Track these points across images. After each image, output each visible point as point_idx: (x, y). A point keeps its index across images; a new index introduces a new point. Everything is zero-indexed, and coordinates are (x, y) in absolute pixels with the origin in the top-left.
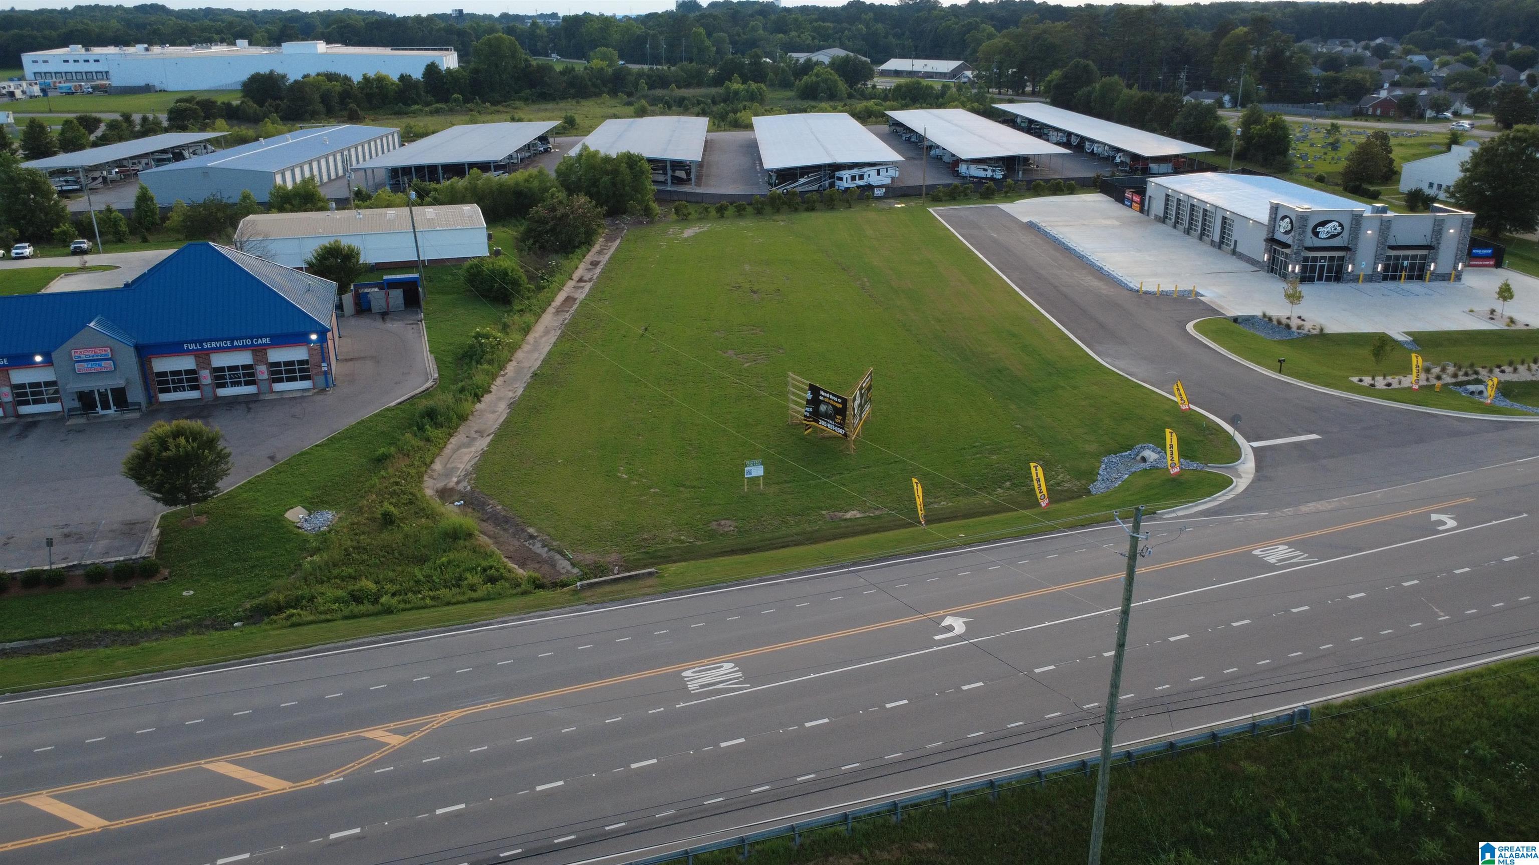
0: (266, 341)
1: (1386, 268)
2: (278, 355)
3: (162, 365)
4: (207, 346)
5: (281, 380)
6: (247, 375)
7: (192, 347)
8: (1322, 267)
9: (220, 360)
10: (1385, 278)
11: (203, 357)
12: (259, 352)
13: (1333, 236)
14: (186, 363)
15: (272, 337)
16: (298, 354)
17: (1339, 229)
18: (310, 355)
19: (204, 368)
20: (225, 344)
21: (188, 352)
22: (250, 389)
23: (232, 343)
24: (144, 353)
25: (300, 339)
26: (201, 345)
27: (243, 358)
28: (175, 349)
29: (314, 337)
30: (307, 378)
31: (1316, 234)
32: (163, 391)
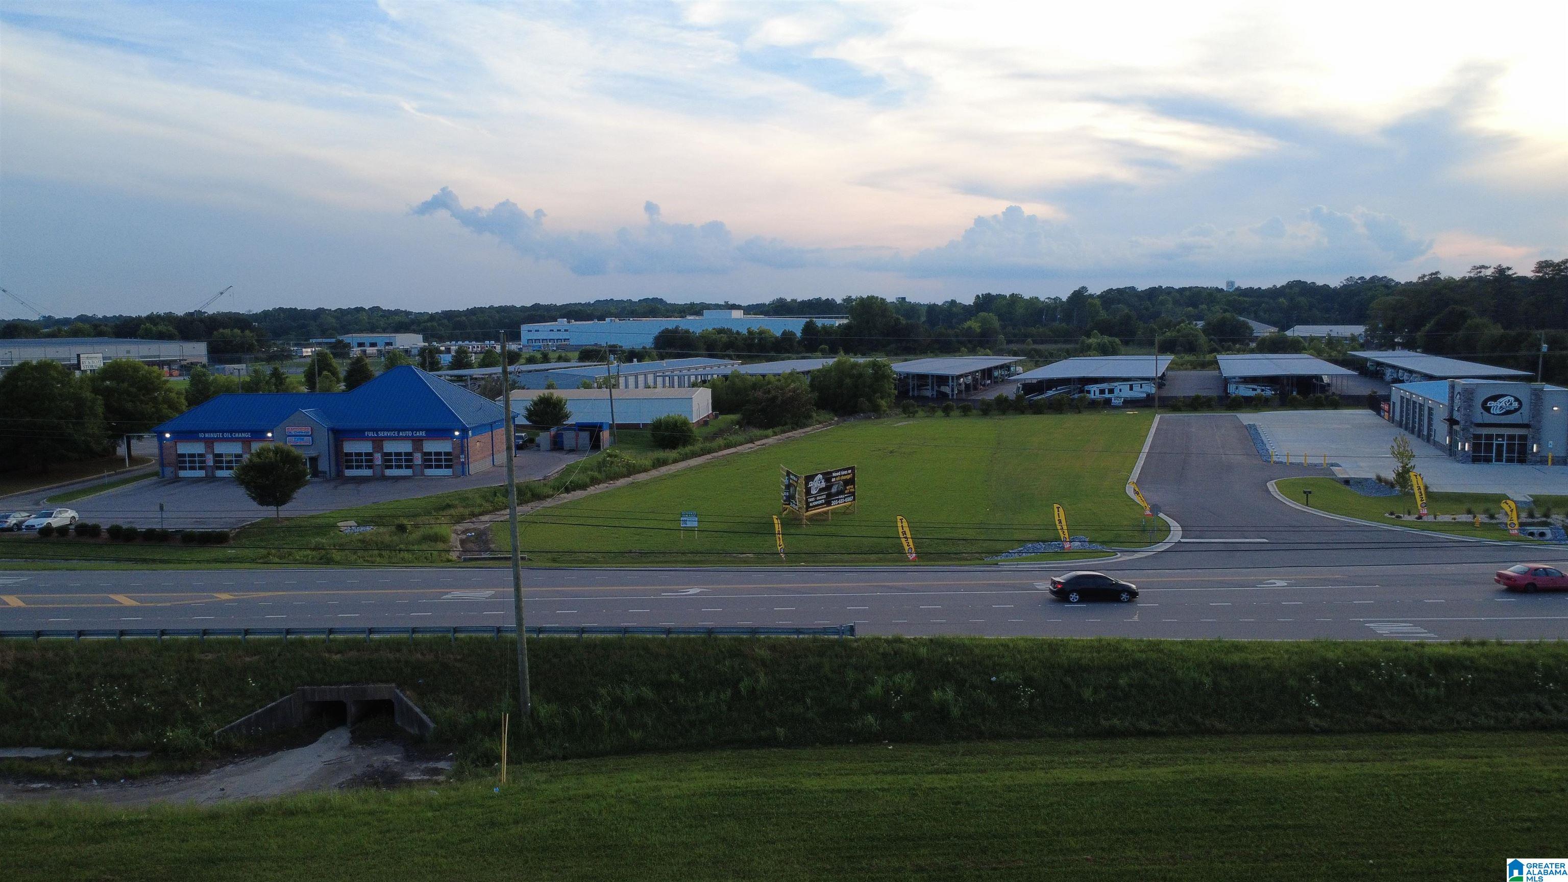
0: (423, 434)
2: (431, 446)
3: (350, 447)
4: (381, 434)
5: (430, 467)
6: (407, 460)
7: (371, 434)
8: (1500, 446)
9: (390, 447)
11: (378, 443)
12: (417, 442)
13: (1509, 412)
14: (365, 447)
15: (427, 431)
16: (444, 446)
17: (1516, 405)
18: (453, 449)
19: (378, 452)
20: (394, 434)
21: (368, 439)
22: (408, 472)
23: (398, 434)
24: (339, 435)
25: (443, 433)
26: (377, 434)
27: (405, 447)
28: (357, 434)
29: (457, 433)
30: (449, 466)
31: (1487, 409)
32: (348, 467)
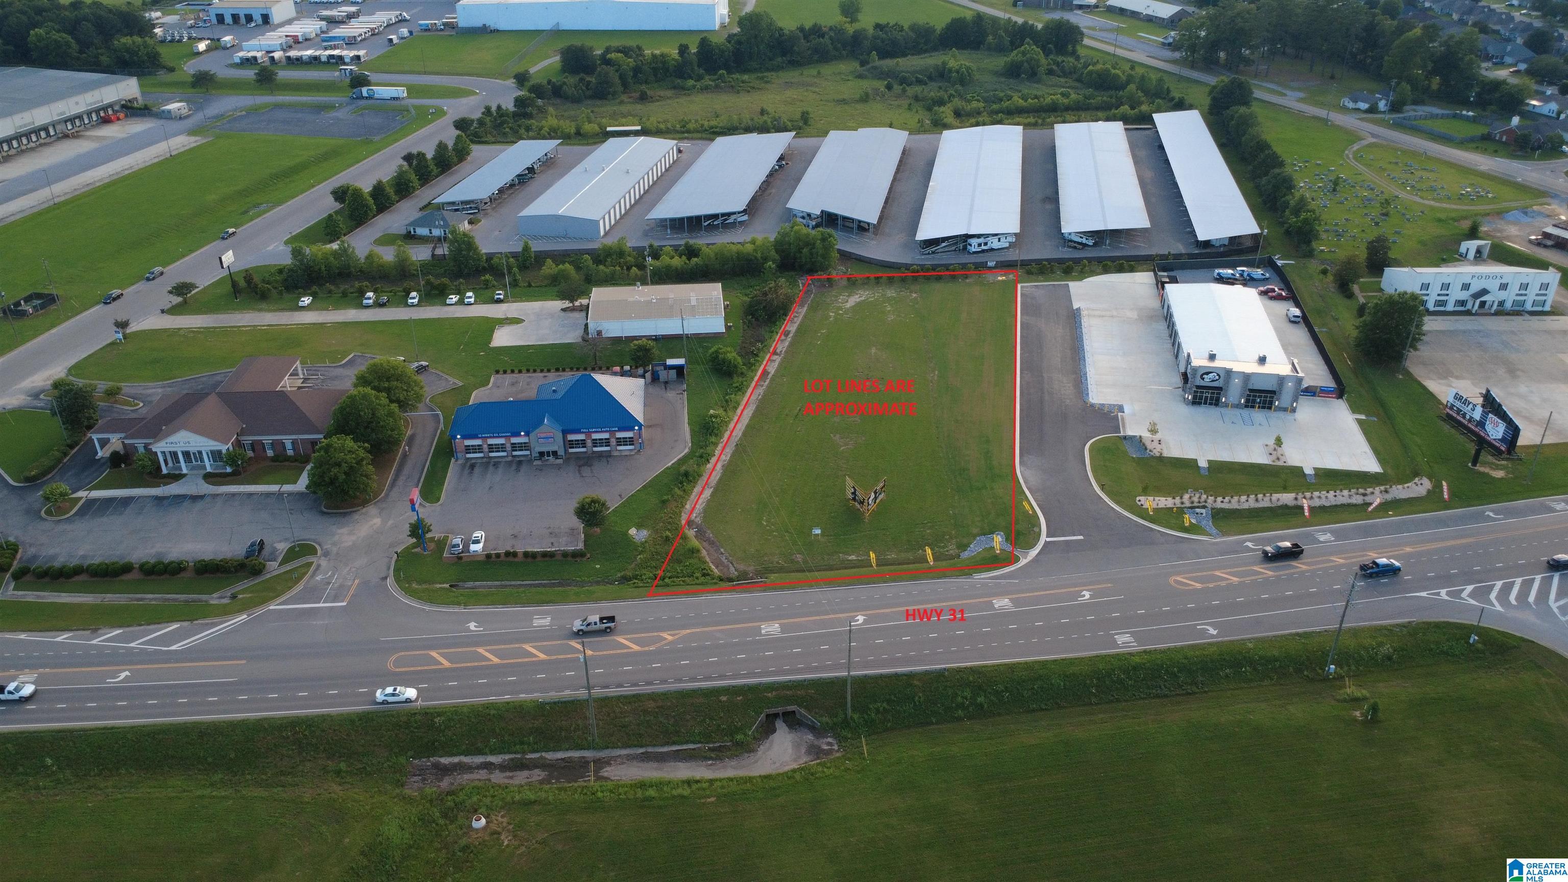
0: (616, 429)
1: (1247, 401)
2: (620, 435)
3: (571, 437)
4: (590, 429)
5: (621, 445)
6: (607, 442)
7: (584, 430)
8: (1207, 397)
9: (596, 436)
10: (1246, 406)
11: (588, 434)
12: (612, 433)
13: (1213, 381)
14: (581, 437)
15: (619, 427)
16: (629, 434)
17: (1217, 377)
18: (634, 435)
19: (589, 439)
20: (599, 430)
21: (583, 432)
22: (607, 448)
23: (601, 429)
24: (565, 432)
25: (631, 429)
26: (588, 429)
27: (606, 436)
28: (578, 432)
29: (636, 428)
30: (633, 444)
31: (1203, 379)
32: (571, 448)
